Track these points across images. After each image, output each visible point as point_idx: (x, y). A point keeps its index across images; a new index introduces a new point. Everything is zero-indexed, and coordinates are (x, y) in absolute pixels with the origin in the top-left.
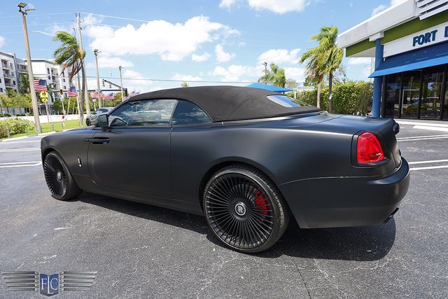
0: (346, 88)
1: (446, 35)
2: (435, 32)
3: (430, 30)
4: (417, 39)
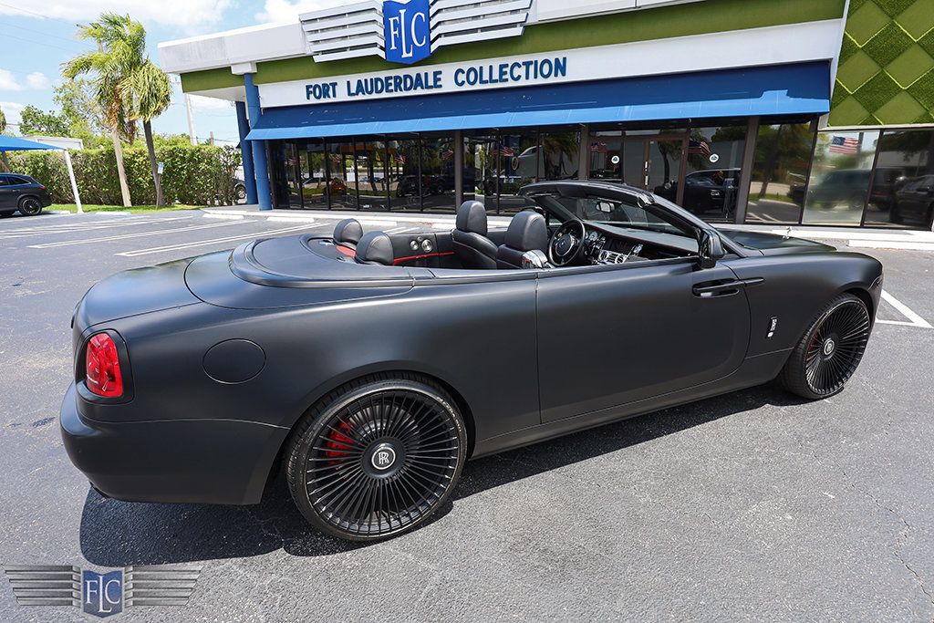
0: (185, 152)
1: (350, 94)
2: (334, 85)
3: (328, 80)
4: (311, 89)
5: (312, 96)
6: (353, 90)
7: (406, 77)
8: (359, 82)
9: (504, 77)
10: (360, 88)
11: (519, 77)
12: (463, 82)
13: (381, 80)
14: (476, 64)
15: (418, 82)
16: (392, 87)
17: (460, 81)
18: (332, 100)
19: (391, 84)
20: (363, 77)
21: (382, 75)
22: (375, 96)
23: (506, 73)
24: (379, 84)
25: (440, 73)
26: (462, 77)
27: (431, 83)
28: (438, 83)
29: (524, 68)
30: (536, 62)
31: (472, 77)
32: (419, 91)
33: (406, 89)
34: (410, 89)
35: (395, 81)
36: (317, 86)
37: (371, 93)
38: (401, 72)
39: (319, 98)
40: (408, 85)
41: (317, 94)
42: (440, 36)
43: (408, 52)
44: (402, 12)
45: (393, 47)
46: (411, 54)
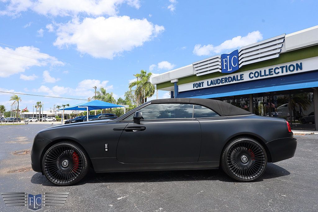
1: (208, 85)
2: (203, 83)
3: (201, 82)
4: (195, 85)
5: (195, 87)
6: (209, 84)
7: (229, 78)
8: (212, 81)
9: (271, 73)
10: (212, 83)
11: (278, 73)
12: (253, 77)
13: (219, 80)
14: (258, 70)
15: (234, 79)
18: (202, 88)
19: (223, 81)
20: (213, 79)
21: (220, 78)
22: (217, 85)
23: (272, 72)
25: (243, 75)
26: (252, 75)
27: (239, 78)
28: (242, 78)
29: (281, 69)
30: (286, 66)
31: (257, 75)
32: (234, 82)
33: (229, 82)
34: (231, 81)
35: (225, 79)
36: (197, 84)
37: (216, 84)
38: (227, 76)
39: (197, 87)
40: (230, 80)
41: (197, 86)
42: (243, 62)
43: (230, 69)
44: (228, 57)
45: (225, 68)
46: (231, 70)
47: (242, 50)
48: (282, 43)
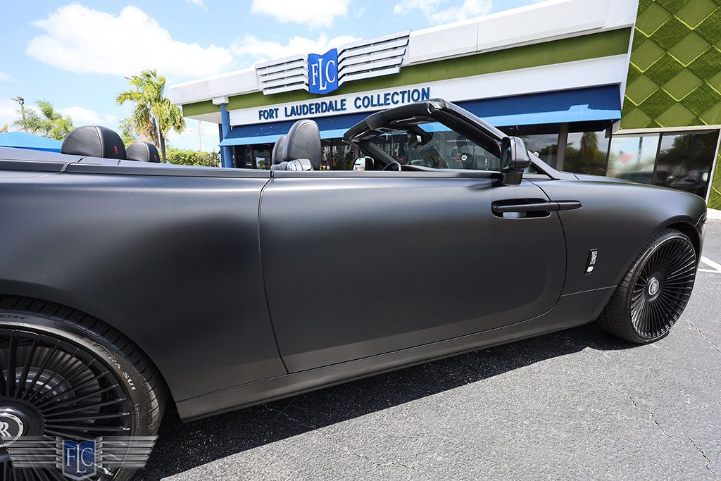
1: (286, 116)
2: (277, 110)
3: (273, 107)
4: (262, 113)
5: (262, 117)
6: (289, 113)
7: (323, 103)
8: (293, 107)
9: (387, 102)
10: (293, 112)
11: (398, 101)
12: (360, 106)
13: (306, 106)
14: (368, 94)
15: (330, 107)
16: (314, 111)
17: (358, 106)
18: (275, 120)
19: (313, 108)
20: (294, 104)
21: (307, 102)
23: (388, 99)
24: (305, 108)
25: (345, 100)
26: (359, 103)
27: (339, 107)
28: (344, 107)
29: (401, 95)
30: (409, 91)
31: (366, 103)
32: (331, 113)
33: (323, 111)
34: (325, 111)
35: (316, 106)
36: (266, 111)
37: (300, 114)
38: (319, 101)
39: (267, 119)
40: (324, 108)
41: (266, 116)
42: (344, 75)
43: (323, 86)
44: (320, 60)
45: (314, 84)
46: (325, 88)
47: (344, 51)
48: (405, 48)
